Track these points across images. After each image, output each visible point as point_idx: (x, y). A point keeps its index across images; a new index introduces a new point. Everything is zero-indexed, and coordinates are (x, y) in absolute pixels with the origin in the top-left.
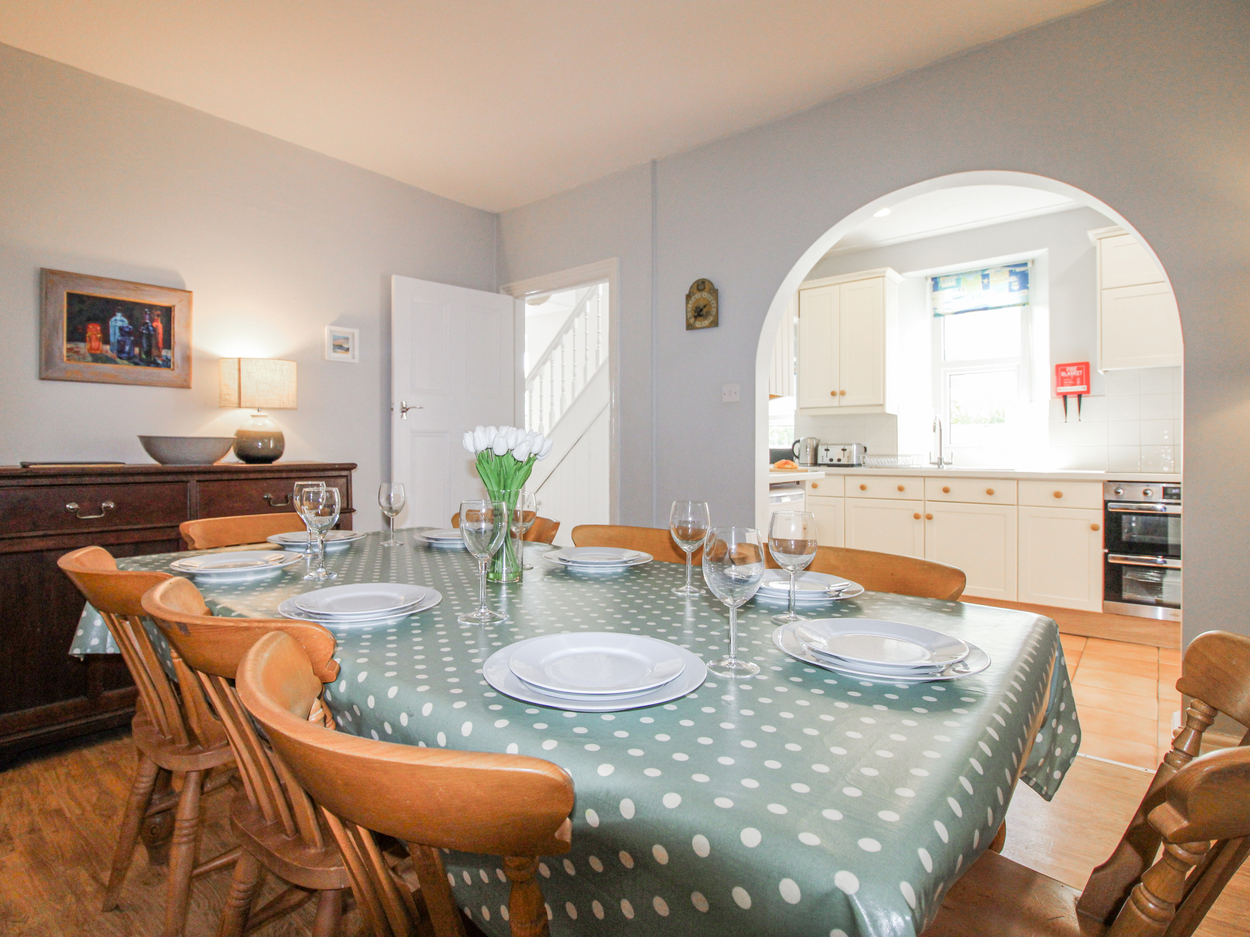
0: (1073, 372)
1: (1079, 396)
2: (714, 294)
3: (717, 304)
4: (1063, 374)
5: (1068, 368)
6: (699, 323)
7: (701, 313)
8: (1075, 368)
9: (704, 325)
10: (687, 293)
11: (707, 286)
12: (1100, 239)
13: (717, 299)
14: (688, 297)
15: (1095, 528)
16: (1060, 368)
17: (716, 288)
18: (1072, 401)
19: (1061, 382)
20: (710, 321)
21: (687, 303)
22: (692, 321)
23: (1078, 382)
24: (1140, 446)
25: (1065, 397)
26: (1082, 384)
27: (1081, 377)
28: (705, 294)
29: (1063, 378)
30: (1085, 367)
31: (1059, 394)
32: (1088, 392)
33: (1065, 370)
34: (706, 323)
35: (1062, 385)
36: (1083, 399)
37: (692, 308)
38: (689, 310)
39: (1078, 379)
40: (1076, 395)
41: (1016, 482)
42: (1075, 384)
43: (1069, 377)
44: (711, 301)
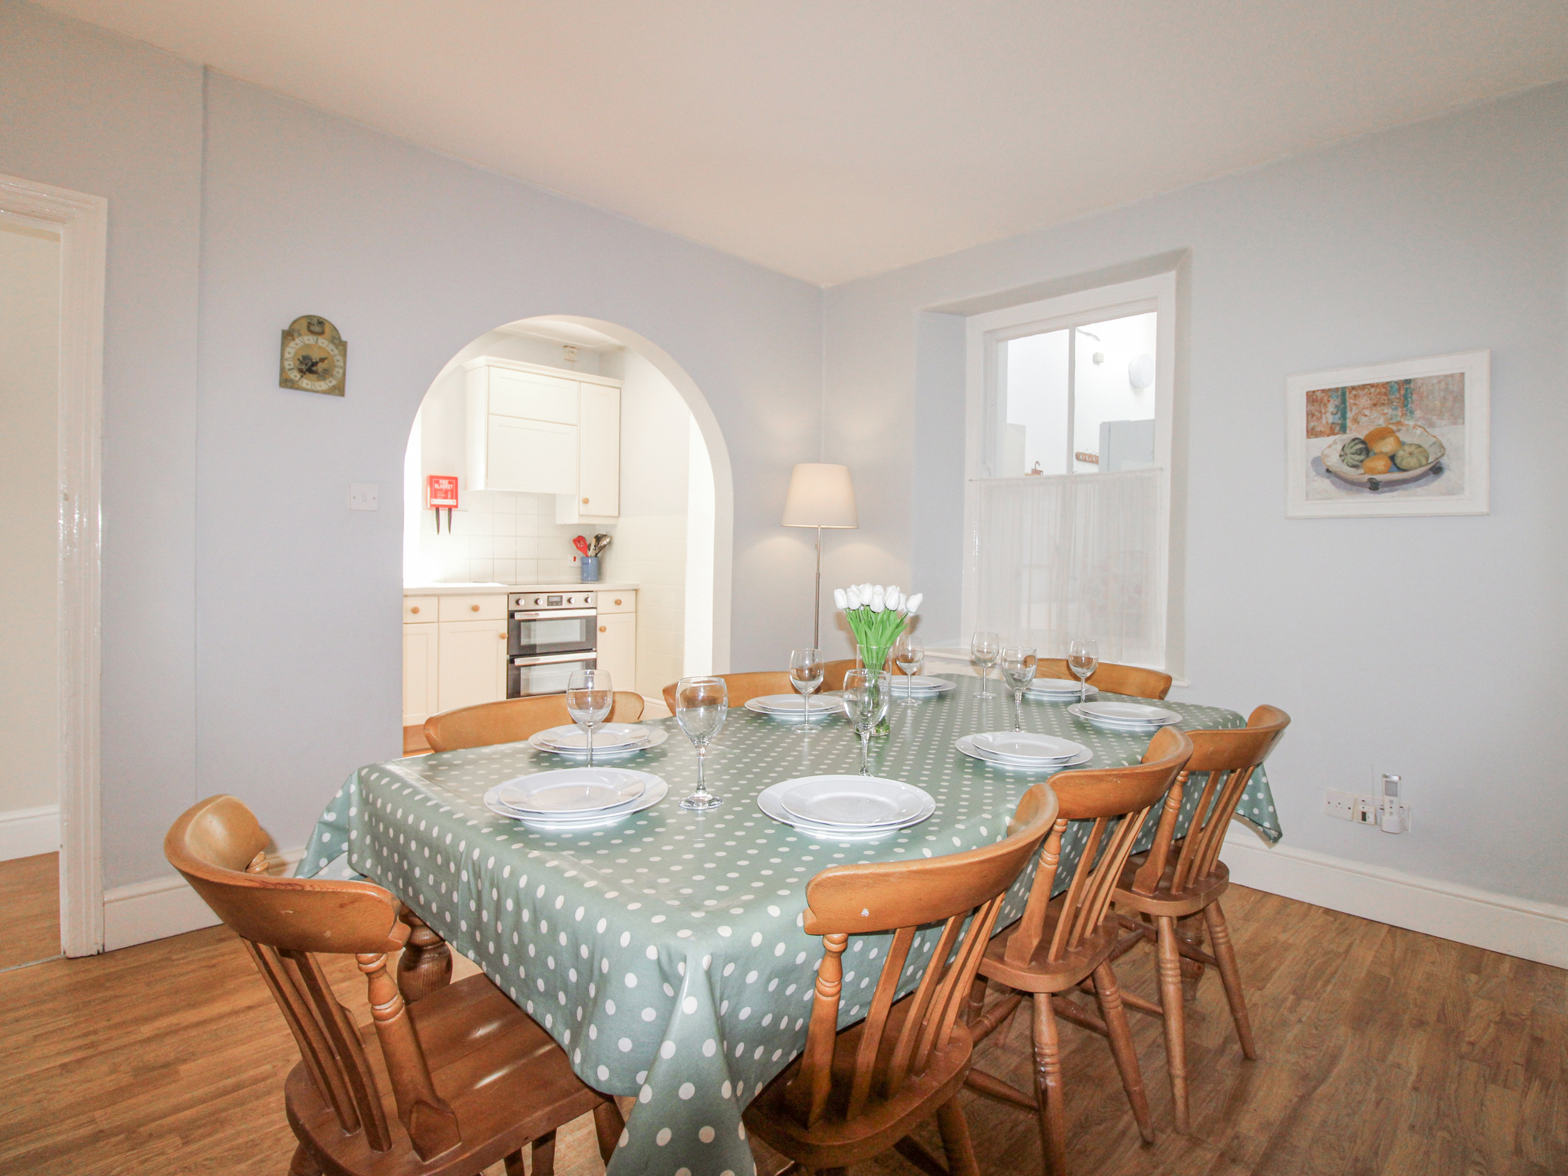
0: (445, 485)
1: (450, 509)
2: (341, 348)
3: (345, 363)
4: (436, 486)
5: (441, 481)
6: (310, 383)
7: (314, 369)
8: (447, 481)
9: (319, 389)
10: (286, 328)
11: (327, 329)
12: (488, 366)
13: (344, 354)
14: (288, 335)
15: (502, 637)
16: (434, 480)
17: (344, 338)
18: (444, 514)
19: (435, 494)
20: (331, 385)
21: (284, 345)
22: (295, 375)
23: (449, 496)
24: (516, 559)
25: (438, 509)
26: (452, 498)
27: (452, 491)
28: (323, 342)
29: (436, 490)
30: (454, 480)
31: (432, 506)
32: (456, 506)
33: (438, 482)
34: (323, 385)
35: (436, 497)
36: (453, 513)
37: (296, 353)
38: (287, 356)
39: (449, 493)
40: (447, 509)
41: (437, 598)
42: (446, 498)
43: (441, 490)
44: (334, 356)
